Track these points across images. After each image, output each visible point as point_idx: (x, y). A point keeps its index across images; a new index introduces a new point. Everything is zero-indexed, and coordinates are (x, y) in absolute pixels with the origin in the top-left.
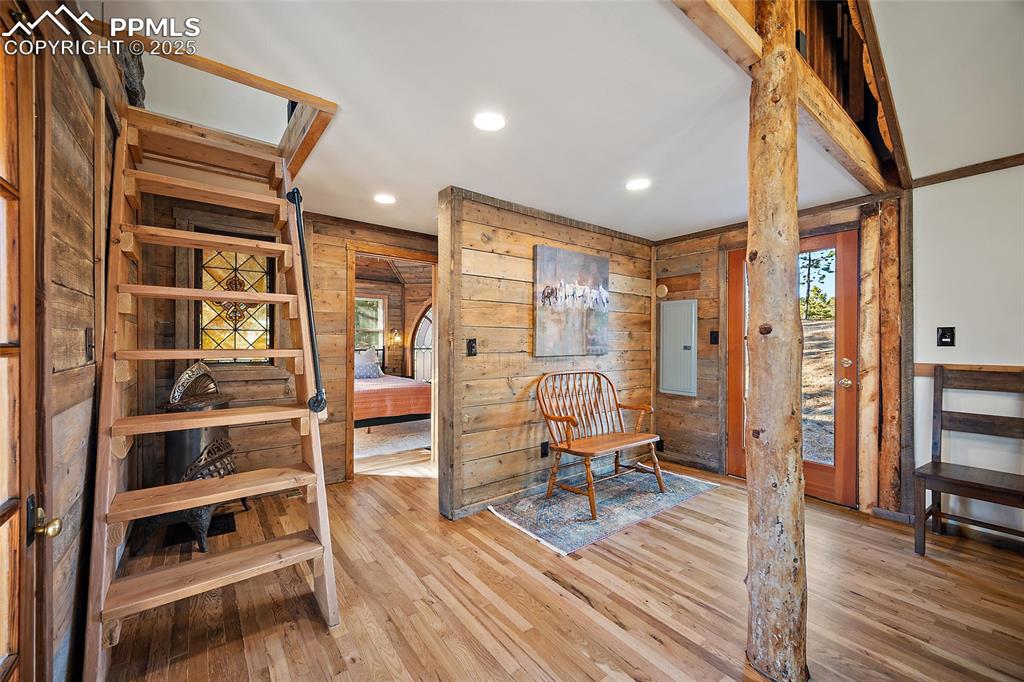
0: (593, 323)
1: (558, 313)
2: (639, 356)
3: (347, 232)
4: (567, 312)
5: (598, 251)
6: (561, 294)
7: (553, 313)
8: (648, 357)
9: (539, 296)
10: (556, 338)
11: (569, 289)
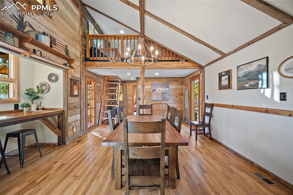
0: (165, 95)
1: (156, 93)
2: (179, 101)
3: (132, 82)
4: (158, 93)
5: (167, 82)
6: (157, 90)
7: (155, 93)
8: (182, 101)
9: (152, 91)
10: (156, 97)
11: (159, 89)
